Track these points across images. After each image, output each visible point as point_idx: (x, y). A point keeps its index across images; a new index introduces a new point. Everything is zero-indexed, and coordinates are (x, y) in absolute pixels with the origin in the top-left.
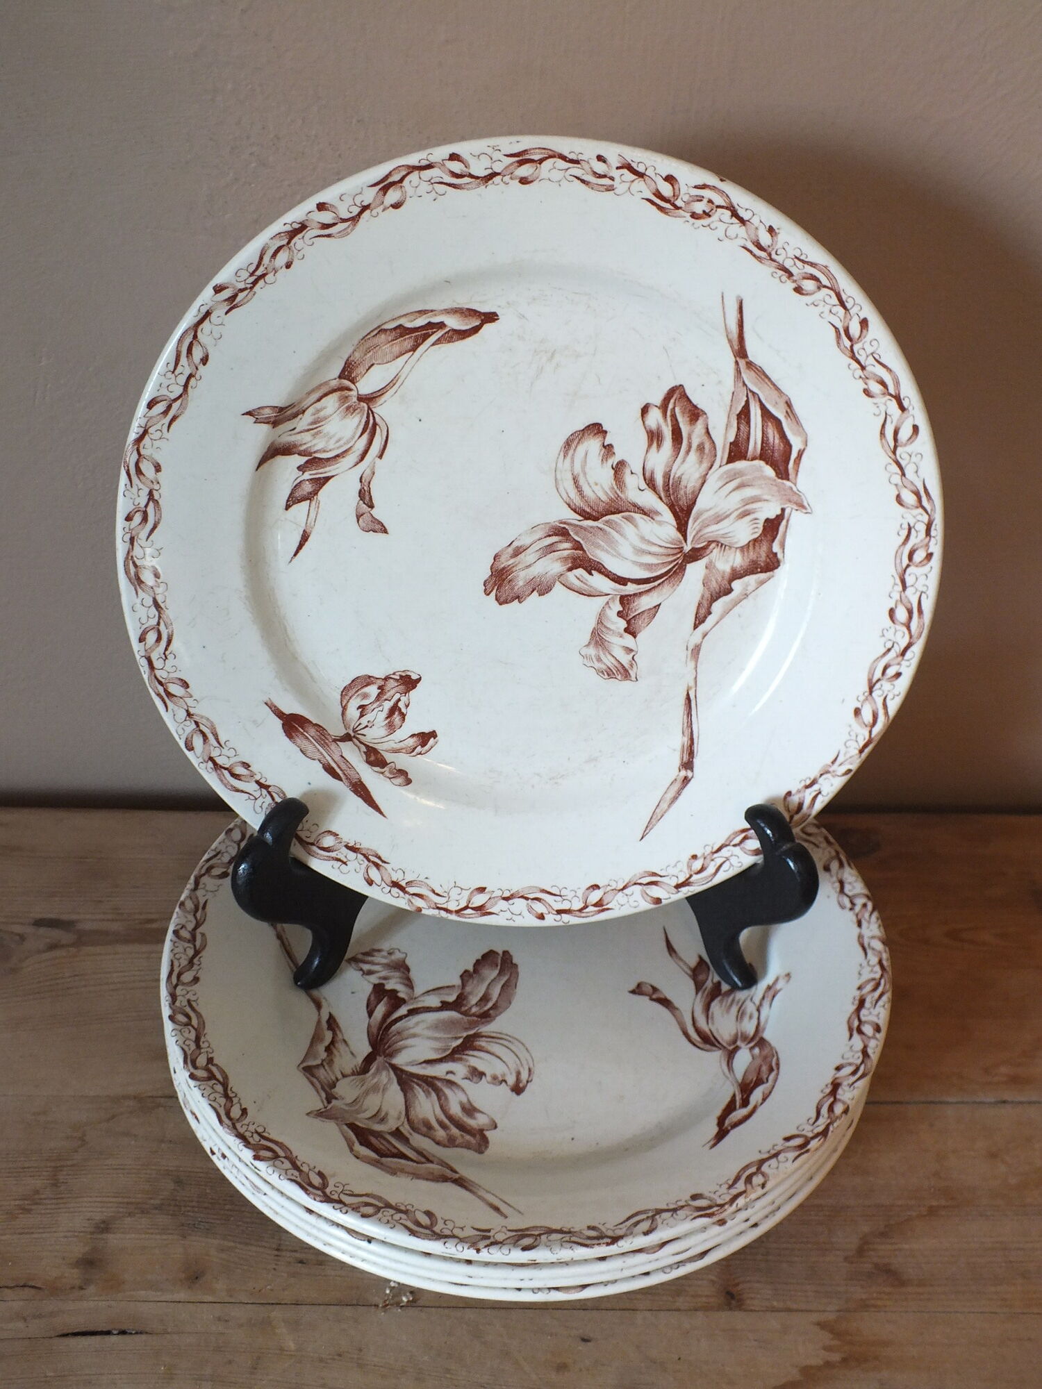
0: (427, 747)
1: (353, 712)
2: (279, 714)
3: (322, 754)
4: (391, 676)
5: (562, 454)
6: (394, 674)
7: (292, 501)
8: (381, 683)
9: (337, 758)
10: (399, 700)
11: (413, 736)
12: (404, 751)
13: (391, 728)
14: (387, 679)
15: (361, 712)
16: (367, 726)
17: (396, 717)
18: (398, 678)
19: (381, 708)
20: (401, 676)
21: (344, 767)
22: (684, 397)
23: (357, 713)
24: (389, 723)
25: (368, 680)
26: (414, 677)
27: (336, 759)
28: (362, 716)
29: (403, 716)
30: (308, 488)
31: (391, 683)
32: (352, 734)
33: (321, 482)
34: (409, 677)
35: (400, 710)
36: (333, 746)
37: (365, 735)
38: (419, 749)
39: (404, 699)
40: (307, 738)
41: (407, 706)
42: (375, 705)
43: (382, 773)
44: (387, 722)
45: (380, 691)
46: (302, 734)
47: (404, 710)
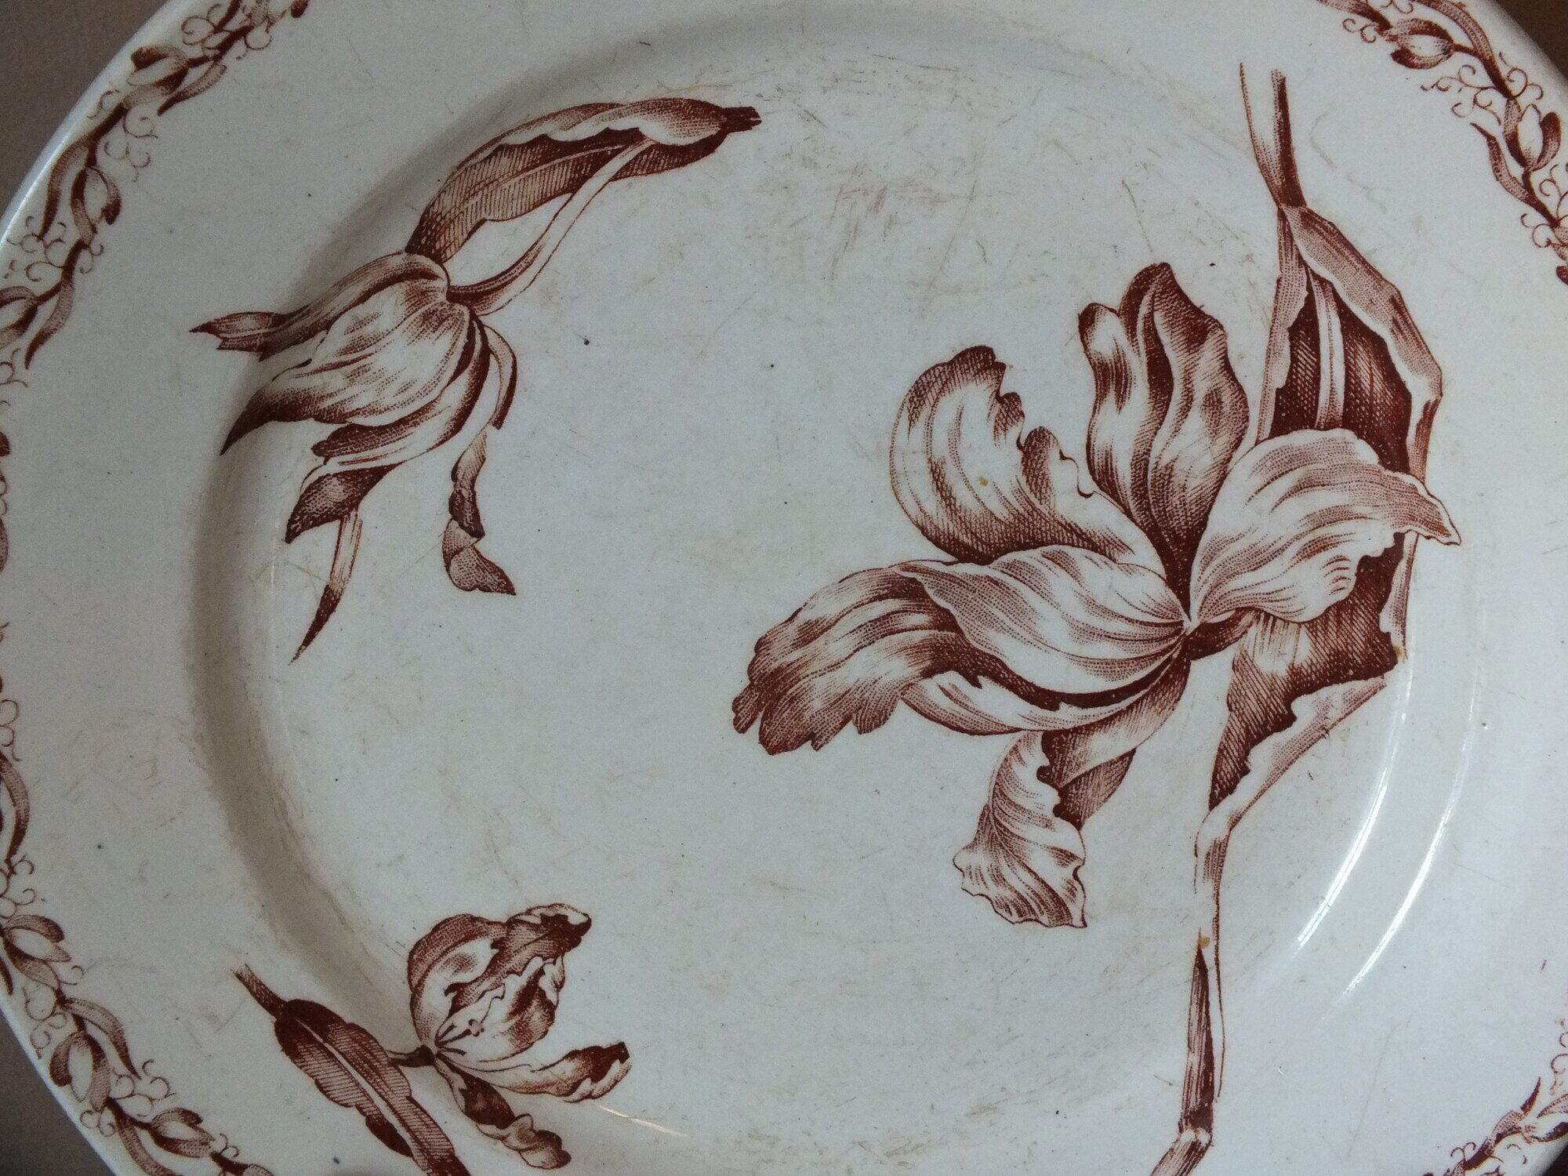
0: (605, 1082)
1: (435, 1000)
2: (268, 1000)
3: (364, 1093)
4: (524, 918)
5: (905, 415)
6: (529, 912)
7: (301, 521)
8: (498, 933)
9: (399, 1103)
10: (541, 972)
11: (572, 1055)
12: (553, 1089)
13: (523, 1036)
14: (513, 923)
15: (455, 1001)
16: (467, 1032)
17: (535, 1014)
18: (538, 921)
19: (499, 992)
20: (544, 918)
21: (414, 1122)
22: (1172, 289)
23: (446, 1003)
24: (517, 1025)
25: (469, 927)
26: (575, 919)
27: (397, 1106)
28: (455, 1008)
29: (550, 1008)
30: (336, 492)
31: (523, 935)
32: (434, 1050)
33: (365, 480)
34: (563, 919)
35: (543, 994)
36: (391, 1076)
37: (462, 1053)
38: (586, 1086)
39: (551, 970)
40: (331, 1055)
41: (559, 986)
42: (486, 985)
43: (503, 1139)
44: (513, 1022)
45: (496, 951)
46: (321, 1047)
47: (551, 996)
